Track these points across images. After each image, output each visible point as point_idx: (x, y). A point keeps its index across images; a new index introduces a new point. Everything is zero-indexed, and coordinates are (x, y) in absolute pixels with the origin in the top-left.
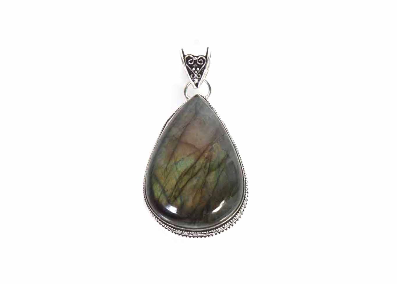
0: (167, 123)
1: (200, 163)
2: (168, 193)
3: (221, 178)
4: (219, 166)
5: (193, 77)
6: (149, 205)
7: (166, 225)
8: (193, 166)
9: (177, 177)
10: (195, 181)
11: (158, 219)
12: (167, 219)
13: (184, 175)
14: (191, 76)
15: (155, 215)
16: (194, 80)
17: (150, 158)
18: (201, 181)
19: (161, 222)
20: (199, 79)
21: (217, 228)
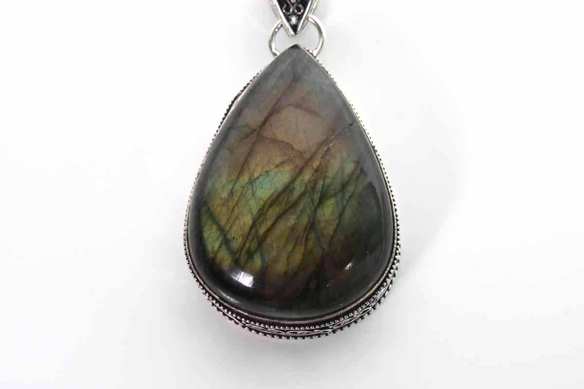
0: (233, 102)
1: (303, 180)
2: (236, 245)
3: (348, 214)
4: (344, 186)
5: (286, 11)
6: (194, 271)
7: (230, 313)
8: (288, 188)
9: (255, 211)
10: (291, 220)
11: (214, 298)
12: (232, 300)
13: (271, 205)
14: (283, 8)
15: (207, 292)
16: (290, 17)
17: (198, 174)
18: (305, 220)
19: (220, 306)
20: (299, 15)
21: (338, 318)
